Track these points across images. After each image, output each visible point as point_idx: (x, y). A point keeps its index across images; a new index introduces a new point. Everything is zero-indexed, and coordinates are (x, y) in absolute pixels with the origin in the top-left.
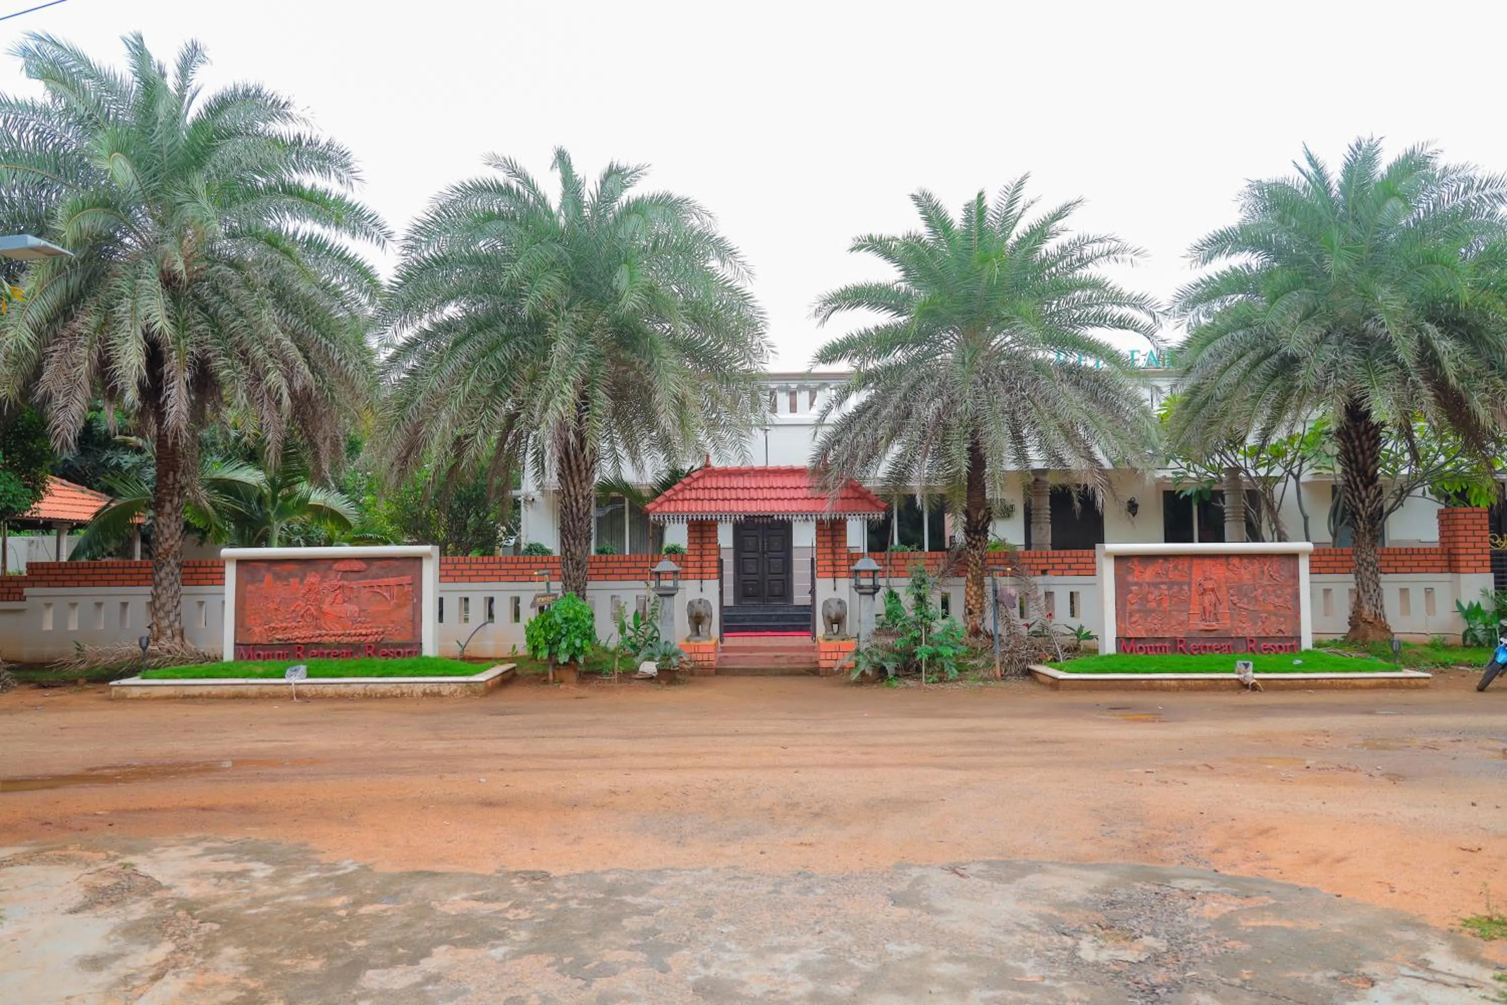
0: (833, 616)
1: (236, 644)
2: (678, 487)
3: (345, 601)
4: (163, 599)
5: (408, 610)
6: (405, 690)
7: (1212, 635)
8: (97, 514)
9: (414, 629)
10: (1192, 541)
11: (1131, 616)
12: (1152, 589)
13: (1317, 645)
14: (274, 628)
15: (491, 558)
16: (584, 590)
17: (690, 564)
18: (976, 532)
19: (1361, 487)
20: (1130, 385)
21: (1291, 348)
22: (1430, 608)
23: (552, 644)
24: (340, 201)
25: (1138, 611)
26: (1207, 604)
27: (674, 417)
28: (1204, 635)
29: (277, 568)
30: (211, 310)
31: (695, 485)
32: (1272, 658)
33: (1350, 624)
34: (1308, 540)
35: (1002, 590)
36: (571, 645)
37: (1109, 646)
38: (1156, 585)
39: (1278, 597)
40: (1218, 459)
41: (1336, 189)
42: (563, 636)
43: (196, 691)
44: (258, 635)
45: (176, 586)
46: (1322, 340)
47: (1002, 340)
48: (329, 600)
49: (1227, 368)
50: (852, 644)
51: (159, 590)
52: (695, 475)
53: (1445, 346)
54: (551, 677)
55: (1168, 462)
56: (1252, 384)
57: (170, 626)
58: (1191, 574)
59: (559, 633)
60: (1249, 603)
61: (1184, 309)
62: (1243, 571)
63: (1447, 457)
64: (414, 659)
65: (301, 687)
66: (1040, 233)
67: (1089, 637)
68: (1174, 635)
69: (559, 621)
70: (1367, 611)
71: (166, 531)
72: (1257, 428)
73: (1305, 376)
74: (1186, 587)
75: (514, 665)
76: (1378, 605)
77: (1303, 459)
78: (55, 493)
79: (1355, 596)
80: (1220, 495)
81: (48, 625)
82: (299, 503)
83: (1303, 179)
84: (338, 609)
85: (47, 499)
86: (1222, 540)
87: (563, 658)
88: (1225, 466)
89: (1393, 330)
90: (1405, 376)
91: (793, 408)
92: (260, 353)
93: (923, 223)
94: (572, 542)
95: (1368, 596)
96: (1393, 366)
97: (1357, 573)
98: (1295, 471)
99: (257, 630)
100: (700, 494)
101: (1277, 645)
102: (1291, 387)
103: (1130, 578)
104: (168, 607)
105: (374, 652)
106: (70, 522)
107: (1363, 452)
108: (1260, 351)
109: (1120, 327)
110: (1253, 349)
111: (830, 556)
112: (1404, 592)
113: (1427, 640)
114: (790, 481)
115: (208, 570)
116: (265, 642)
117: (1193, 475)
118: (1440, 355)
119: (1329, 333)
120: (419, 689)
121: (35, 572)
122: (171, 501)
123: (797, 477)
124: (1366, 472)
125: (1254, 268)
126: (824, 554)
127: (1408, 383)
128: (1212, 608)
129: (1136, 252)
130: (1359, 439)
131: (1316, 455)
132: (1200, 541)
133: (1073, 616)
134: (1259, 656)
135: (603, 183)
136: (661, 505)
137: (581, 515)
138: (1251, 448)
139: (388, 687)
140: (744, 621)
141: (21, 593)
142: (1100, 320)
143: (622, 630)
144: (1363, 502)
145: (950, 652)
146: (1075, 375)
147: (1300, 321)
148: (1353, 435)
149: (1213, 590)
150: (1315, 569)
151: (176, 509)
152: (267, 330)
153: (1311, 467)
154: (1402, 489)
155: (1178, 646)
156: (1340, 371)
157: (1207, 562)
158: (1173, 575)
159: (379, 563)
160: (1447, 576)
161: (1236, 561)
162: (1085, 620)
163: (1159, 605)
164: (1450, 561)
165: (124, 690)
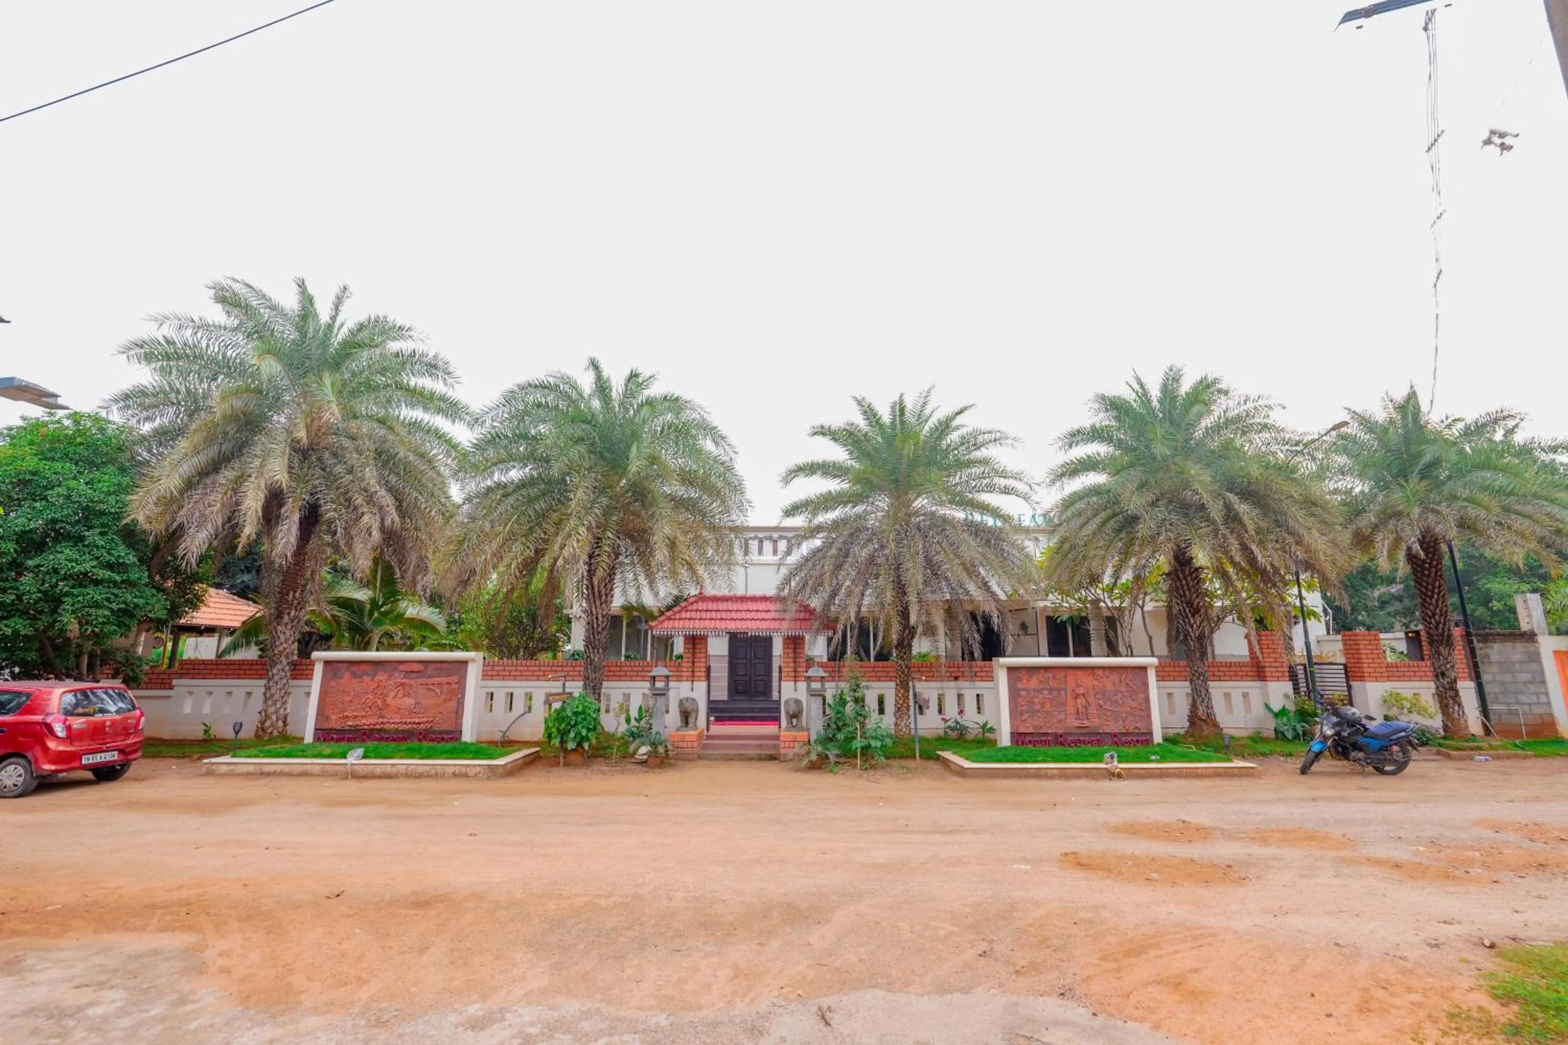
0: (791, 713)
1: (316, 729)
2: (676, 609)
3: (404, 696)
4: (273, 691)
5: (453, 704)
6: (439, 771)
7: (1084, 731)
8: (244, 623)
9: (457, 719)
10: (1066, 654)
11: (1021, 714)
12: (1037, 694)
13: (1166, 739)
14: (347, 717)
15: (533, 662)
16: (600, 688)
17: (685, 669)
18: (903, 647)
19: (1190, 615)
20: (1019, 539)
21: (1132, 509)
22: (1248, 708)
23: (563, 734)
24: (443, 398)
25: (1027, 712)
26: (1080, 706)
27: (667, 554)
28: (1079, 731)
29: (354, 668)
30: (328, 469)
31: (690, 608)
32: (1131, 750)
33: (1189, 721)
34: (1153, 655)
35: (920, 694)
36: (578, 733)
37: (1005, 740)
38: (1040, 691)
39: (1133, 700)
40: (1084, 593)
41: (1155, 404)
42: (572, 727)
43: (272, 769)
44: (334, 722)
45: (285, 680)
46: (1154, 504)
47: (920, 502)
48: (392, 694)
49: (1085, 524)
50: (802, 735)
51: (271, 683)
52: (691, 600)
53: (1243, 508)
54: (562, 760)
55: (1047, 595)
56: (1104, 535)
57: (276, 712)
58: (1066, 682)
59: (569, 724)
60: (1112, 705)
61: (1053, 482)
62: (1105, 679)
63: (1248, 594)
64: (456, 744)
65: (355, 767)
66: (945, 426)
67: (991, 730)
68: (1055, 731)
69: (570, 714)
70: (1201, 710)
71: (282, 637)
72: (1109, 571)
73: (1143, 529)
74: (1063, 693)
75: (538, 749)
76: (1209, 707)
77: (1145, 594)
78: (212, 605)
79: (1190, 699)
80: (1085, 620)
81: (187, 709)
82: (396, 617)
83: (1134, 395)
84: (398, 702)
85: (204, 609)
86: (1089, 654)
87: (571, 745)
88: (1089, 598)
89: (1206, 498)
90: (1216, 533)
91: (760, 552)
92: (359, 500)
93: (862, 417)
94: (591, 650)
95: (1200, 699)
96: (1207, 523)
97: (1192, 681)
98: (1140, 603)
99: (333, 717)
100: (693, 615)
101: (1135, 739)
102: (1133, 539)
103: (1020, 686)
104: (277, 697)
105: (424, 737)
106: (228, 628)
107: (1189, 590)
108: (1109, 512)
109: (1006, 493)
110: (1104, 510)
111: (792, 665)
112: (1227, 695)
113: (1245, 734)
114: (762, 606)
115: (305, 667)
116: (339, 728)
117: (1066, 605)
118: (1241, 515)
119: (1157, 500)
120: (450, 770)
121: (185, 667)
122: (289, 614)
123: (768, 603)
124: (1192, 604)
125: (1102, 455)
126: (788, 663)
127: (1220, 536)
128: (1084, 710)
129: (1015, 439)
130: (1186, 579)
131: (1155, 591)
132: (1076, 655)
133: (979, 713)
134: (1122, 749)
135: (626, 385)
136: (662, 622)
137: (600, 629)
138: (1107, 585)
139: (426, 768)
140: (733, 712)
141: (170, 683)
142: (991, 488)
143: (628, 721)
144: (1192, 627)
145: (879, 744)
146: (975, 529)
147: (1137, 489)
148: (1181, 576)
149: (1083, 695)
150: (1161, 677)
151: (292, 620)
152: (368, 484)
153: (1152, 600)
154: (1218, 617)
155: (1060, 740)
156: (1168, 527)
157: (1079, 672)
158: (1053, 683)
159: (435, 666)
160: (1258, 684)
161: (1100, 672)
162: (987, 717)
163: (1043, 706)
164: (1259, 672)
165: (214, 767)
